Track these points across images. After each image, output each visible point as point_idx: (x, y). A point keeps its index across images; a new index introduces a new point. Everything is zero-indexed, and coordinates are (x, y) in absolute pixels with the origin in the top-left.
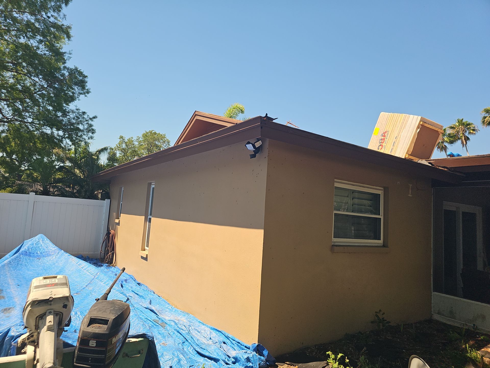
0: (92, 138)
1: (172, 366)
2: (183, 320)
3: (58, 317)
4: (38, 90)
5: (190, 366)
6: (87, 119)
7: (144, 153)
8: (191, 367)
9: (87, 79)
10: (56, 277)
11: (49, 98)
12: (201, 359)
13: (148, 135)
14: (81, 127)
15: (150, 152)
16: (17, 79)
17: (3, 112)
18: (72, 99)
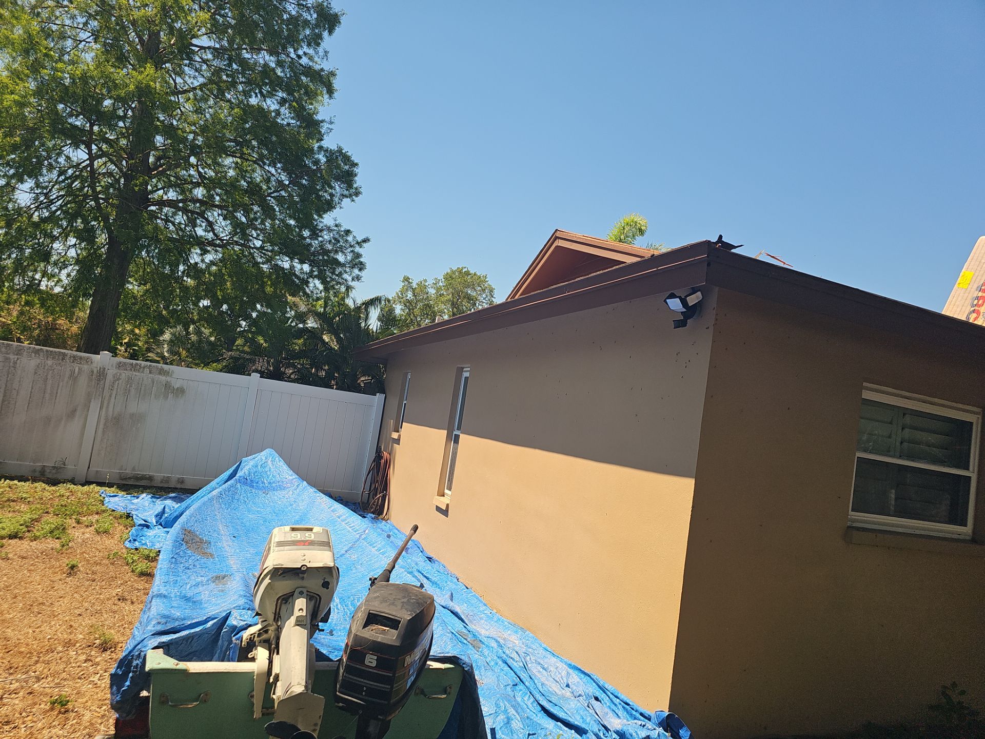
0: (358, 278)
1: (495, 728)
2: (514, 640)
3: (313, 602)
4: (273, 189)
5: (529, 735)
6: (353, 244)
7: (446, 310)
8: (530, 737)
9: (357, 169)
10: (311, 530)
11: (292, 204)
12: (550, 724)
13: (454, 276)
14: (341, 258)
15: (456, 308)
16: (241, 170)
17: (215, 228)
18: (329, 206)
